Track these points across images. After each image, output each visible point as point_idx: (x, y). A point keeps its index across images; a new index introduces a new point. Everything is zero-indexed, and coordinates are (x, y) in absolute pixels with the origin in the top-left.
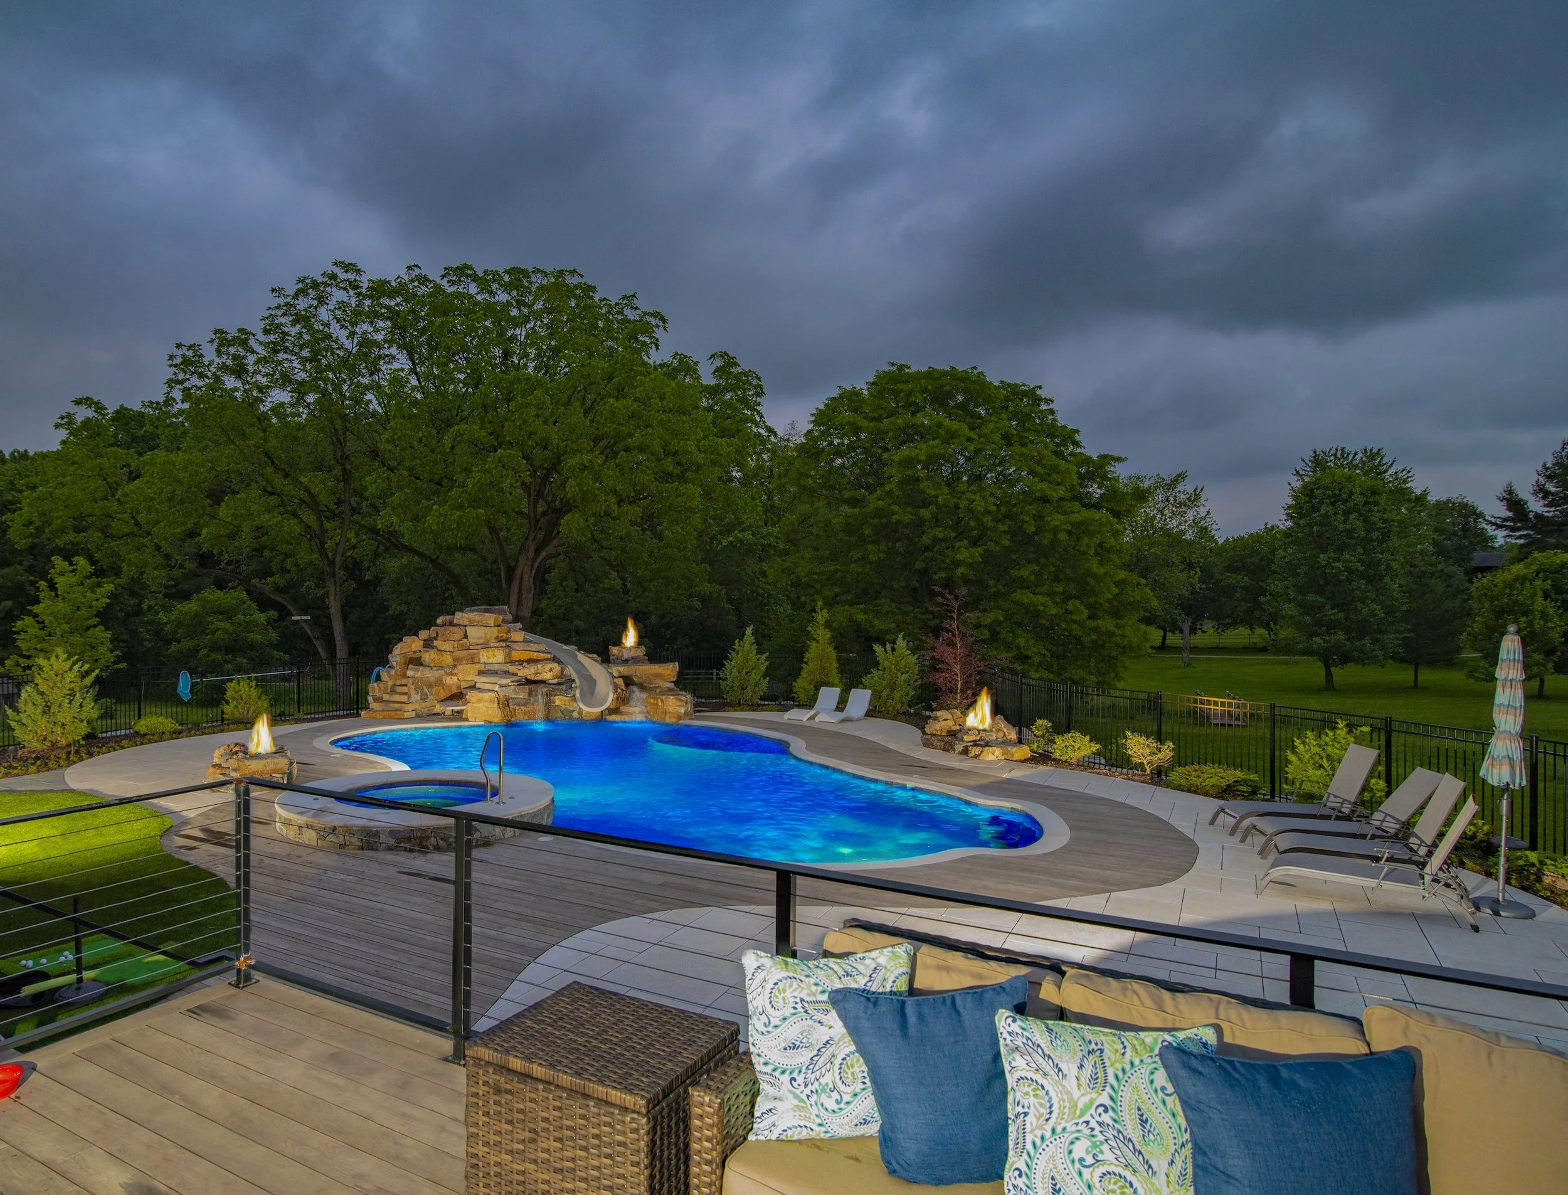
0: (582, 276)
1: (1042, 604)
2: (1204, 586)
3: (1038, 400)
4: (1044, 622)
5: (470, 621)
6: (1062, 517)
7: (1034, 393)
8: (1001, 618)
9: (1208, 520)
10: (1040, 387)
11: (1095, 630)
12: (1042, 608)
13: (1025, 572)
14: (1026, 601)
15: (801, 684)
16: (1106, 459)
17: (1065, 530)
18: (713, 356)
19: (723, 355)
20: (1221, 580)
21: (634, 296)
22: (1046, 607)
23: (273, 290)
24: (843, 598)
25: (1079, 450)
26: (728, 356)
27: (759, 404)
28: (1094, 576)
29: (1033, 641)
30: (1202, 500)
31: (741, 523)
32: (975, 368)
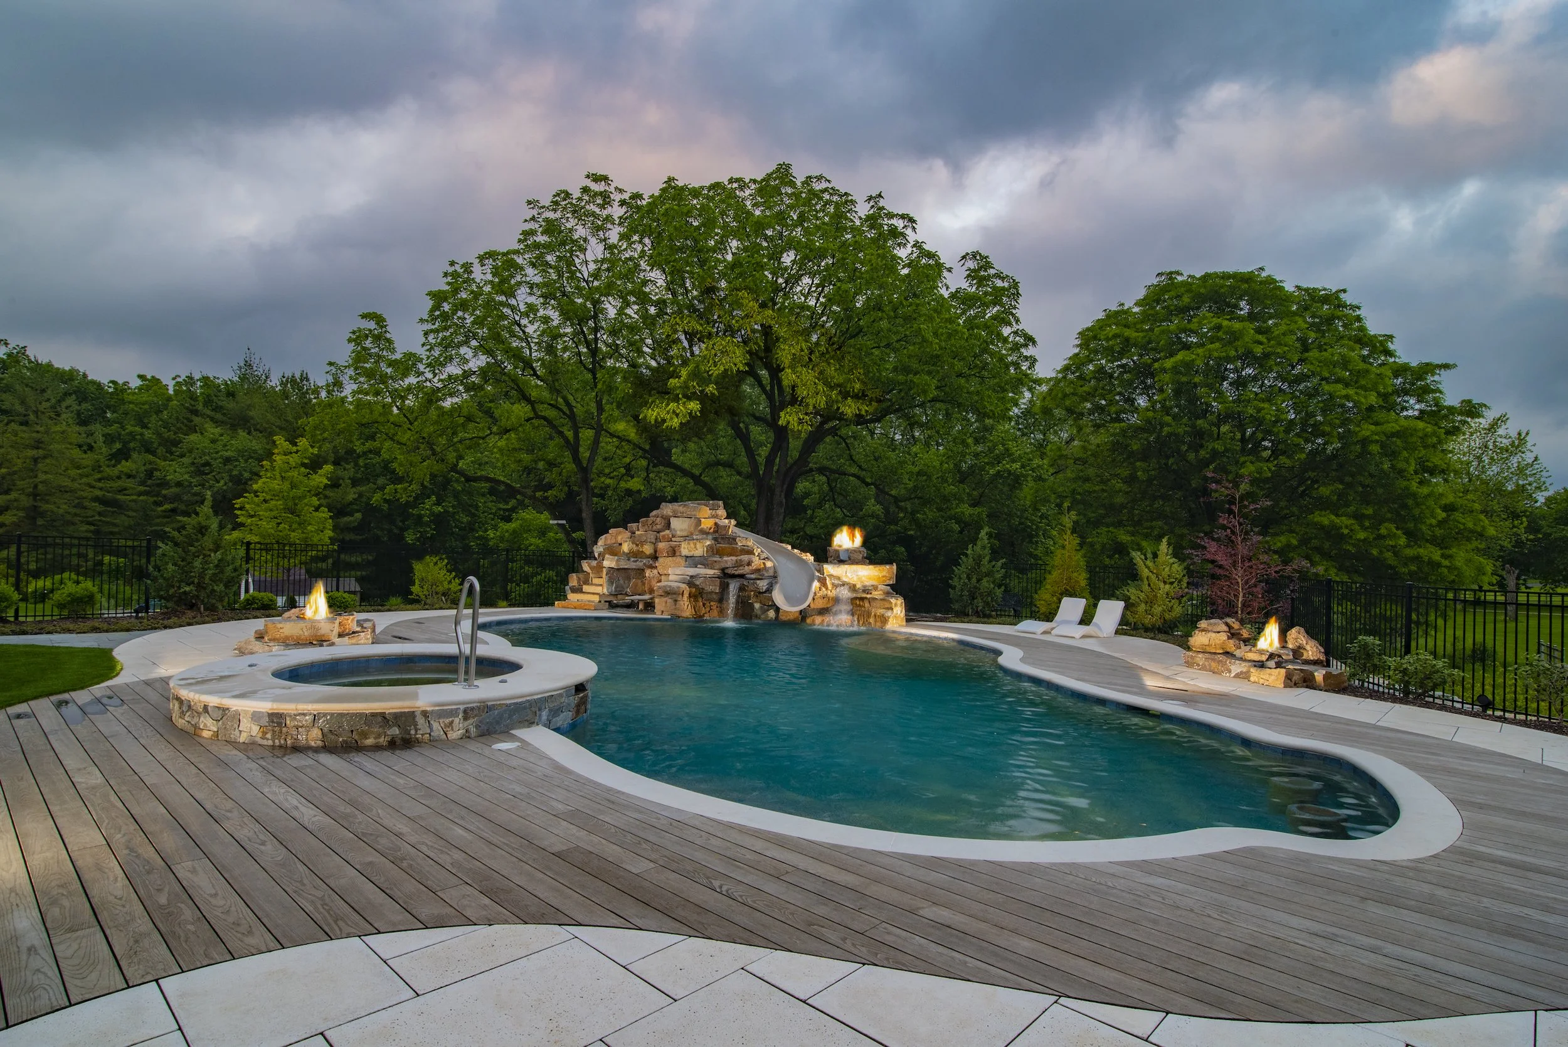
0: (829, 181)
1: (1347, 527)
2: (1531, 537)
3: (1342, 305)
4: (1349, 547)
5: (674, 511)
6: (1373, 427)
7: (1337, 298)
8: (1295, 542)
9: (1537, 466)
10: (1344, 291)
11: (1417, 559)
12: (1346, 531)
13: (1325, 491)
14: (1326, 522)
15: (1043, 597)
16: (1428, 368)
17: (1377, 441)
18: (964, 257)
19: (974, 255)
20: (1550, 534)
21: (880, 196)
22: (1351, 530)
23: (529, 203)
24: (1108, 520)
25: (1392, 360)
26: (980, 255)
27: (1015, 308)
28: (1414, 495)
29: (1335, 571)
30: (1529, 445)
31: (1010, 455)
32: (1262, 269)
